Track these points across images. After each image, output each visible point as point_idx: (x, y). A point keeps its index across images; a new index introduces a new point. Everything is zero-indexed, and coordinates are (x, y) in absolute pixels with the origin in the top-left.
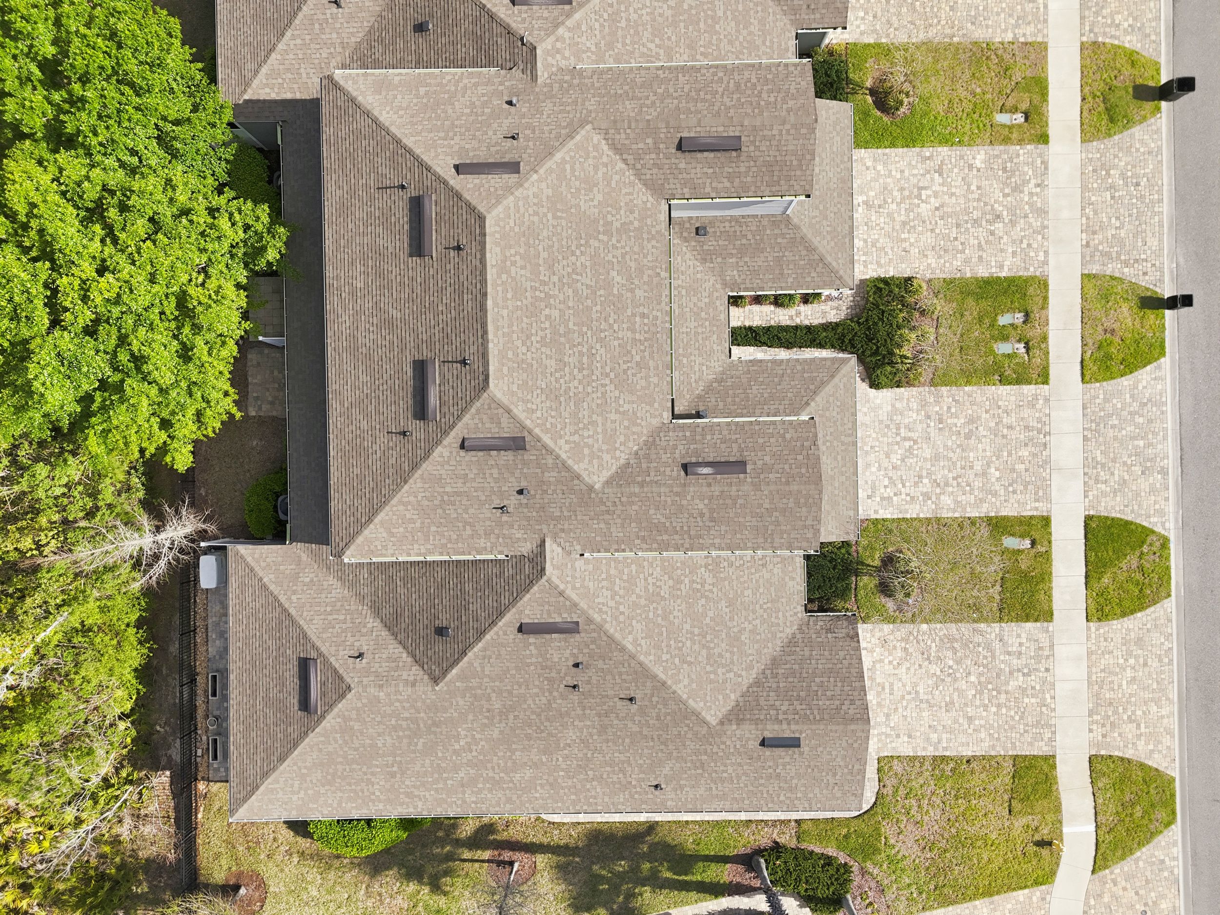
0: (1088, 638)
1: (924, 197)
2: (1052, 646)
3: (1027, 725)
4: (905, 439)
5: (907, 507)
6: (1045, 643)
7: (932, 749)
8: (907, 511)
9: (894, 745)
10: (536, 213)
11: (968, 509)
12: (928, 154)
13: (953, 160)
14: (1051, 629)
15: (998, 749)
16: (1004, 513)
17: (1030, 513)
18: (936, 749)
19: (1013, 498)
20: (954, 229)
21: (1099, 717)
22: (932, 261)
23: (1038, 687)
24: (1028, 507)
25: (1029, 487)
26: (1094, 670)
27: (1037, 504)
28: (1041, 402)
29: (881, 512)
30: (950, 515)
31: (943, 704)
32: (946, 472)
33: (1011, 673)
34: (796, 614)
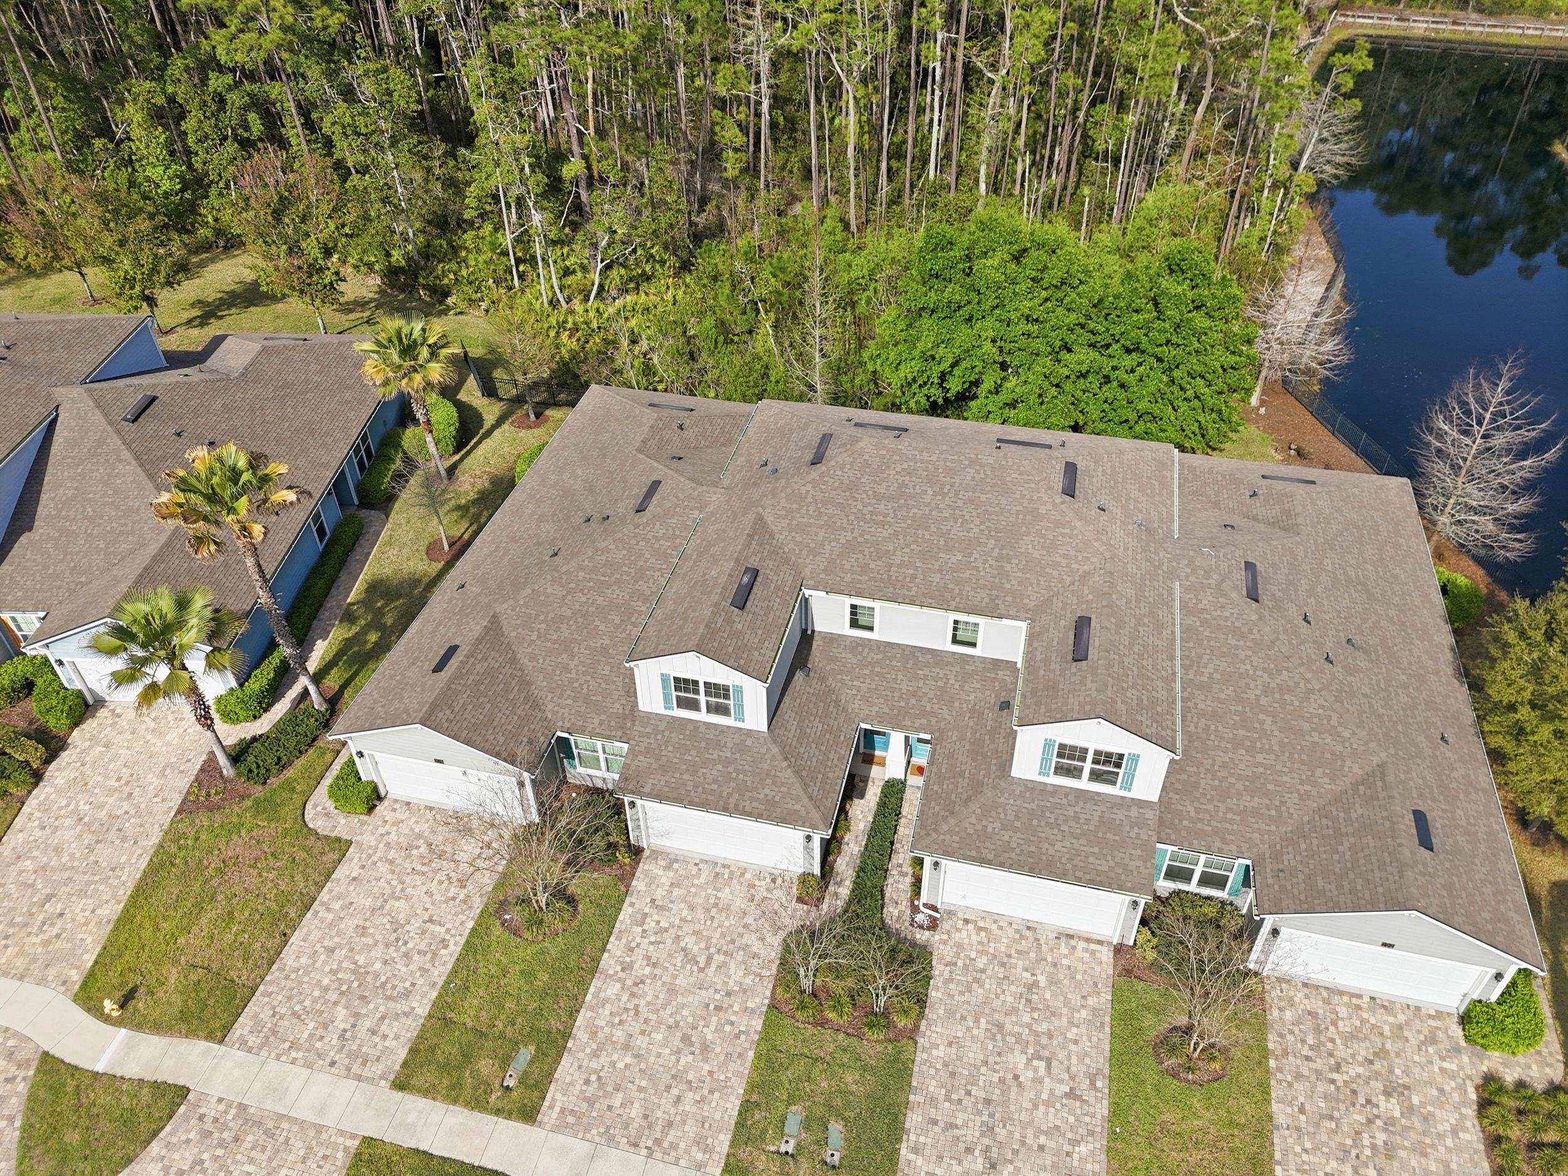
0: (342, 1133)
1: (1035, 1063)
2: (359, 1078)
3: (281, 1018)
4: (709, 959)
5: (624, 941)
6: (367, 1072)
7: (325, 899)
8: (619, 939)
9: (356, 860)
10: (1023, 496)
11: (589, 1014)
12: (1099, 1084)
13: (1087, 1119)
14: (383, 1083)
15: (277, 974)
16: (566, 1060)
17: (549, 1096)
18: (322, 904)
19: (579, 1077)
20: (982, 1094)
21: (230, 1117)
22: (941, 1052)
23: (319, 1045)
24: (558, 1096)
25: (585, 1105)
26: (295, 1128)
27: (557, 1109)
28: (699, 1156)
29: (630, 910)
30: (592, 990)
31: (368, 924)
32: (649, 999)
33: (357, 1015)
34: (563, 719)
